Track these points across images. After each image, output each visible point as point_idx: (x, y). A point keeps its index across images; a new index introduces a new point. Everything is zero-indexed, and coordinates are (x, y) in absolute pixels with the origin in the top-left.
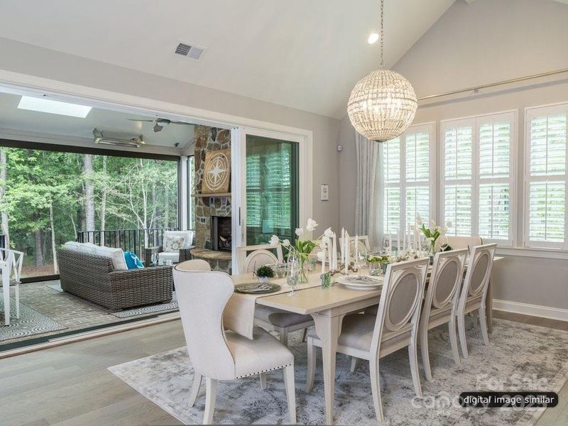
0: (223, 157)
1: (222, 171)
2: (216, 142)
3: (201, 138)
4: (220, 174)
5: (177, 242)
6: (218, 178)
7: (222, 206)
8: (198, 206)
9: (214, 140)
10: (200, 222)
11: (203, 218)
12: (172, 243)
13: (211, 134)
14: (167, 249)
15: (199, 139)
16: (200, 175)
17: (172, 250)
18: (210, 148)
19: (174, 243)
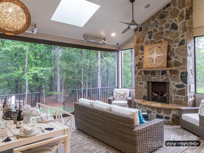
0: (160, 47)
1: (159, 55)
2: (152, 39)
3: (140, 38)
4: (158, 57)
5: (122, 95)
6: (156, 60)
7: (157, 76)
8: (137, 75)
9: (150, 38)
10: (139, 85)
11: (141, 82)
12: (120, 95)
13: (148, 35)
14: (117, 99)
15: (139, 39)
16: (138, 58)
17: (120, 99)
18: (147, 43)
19: (121, 95)
